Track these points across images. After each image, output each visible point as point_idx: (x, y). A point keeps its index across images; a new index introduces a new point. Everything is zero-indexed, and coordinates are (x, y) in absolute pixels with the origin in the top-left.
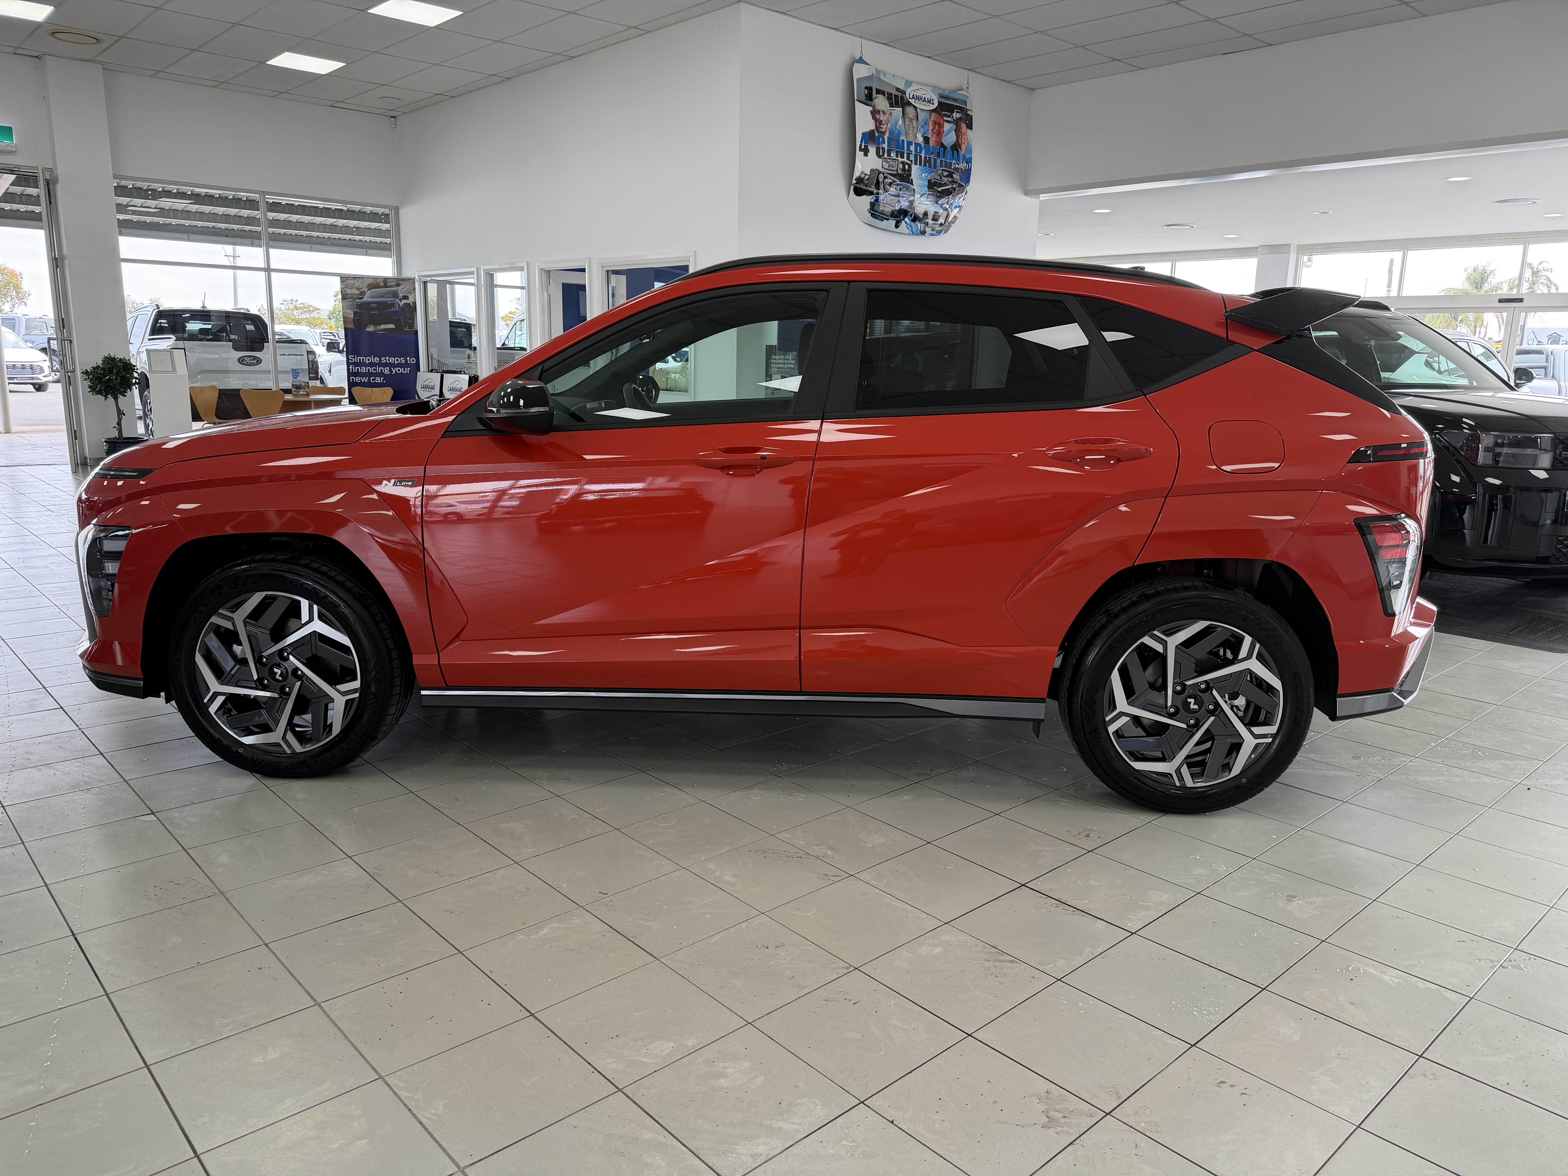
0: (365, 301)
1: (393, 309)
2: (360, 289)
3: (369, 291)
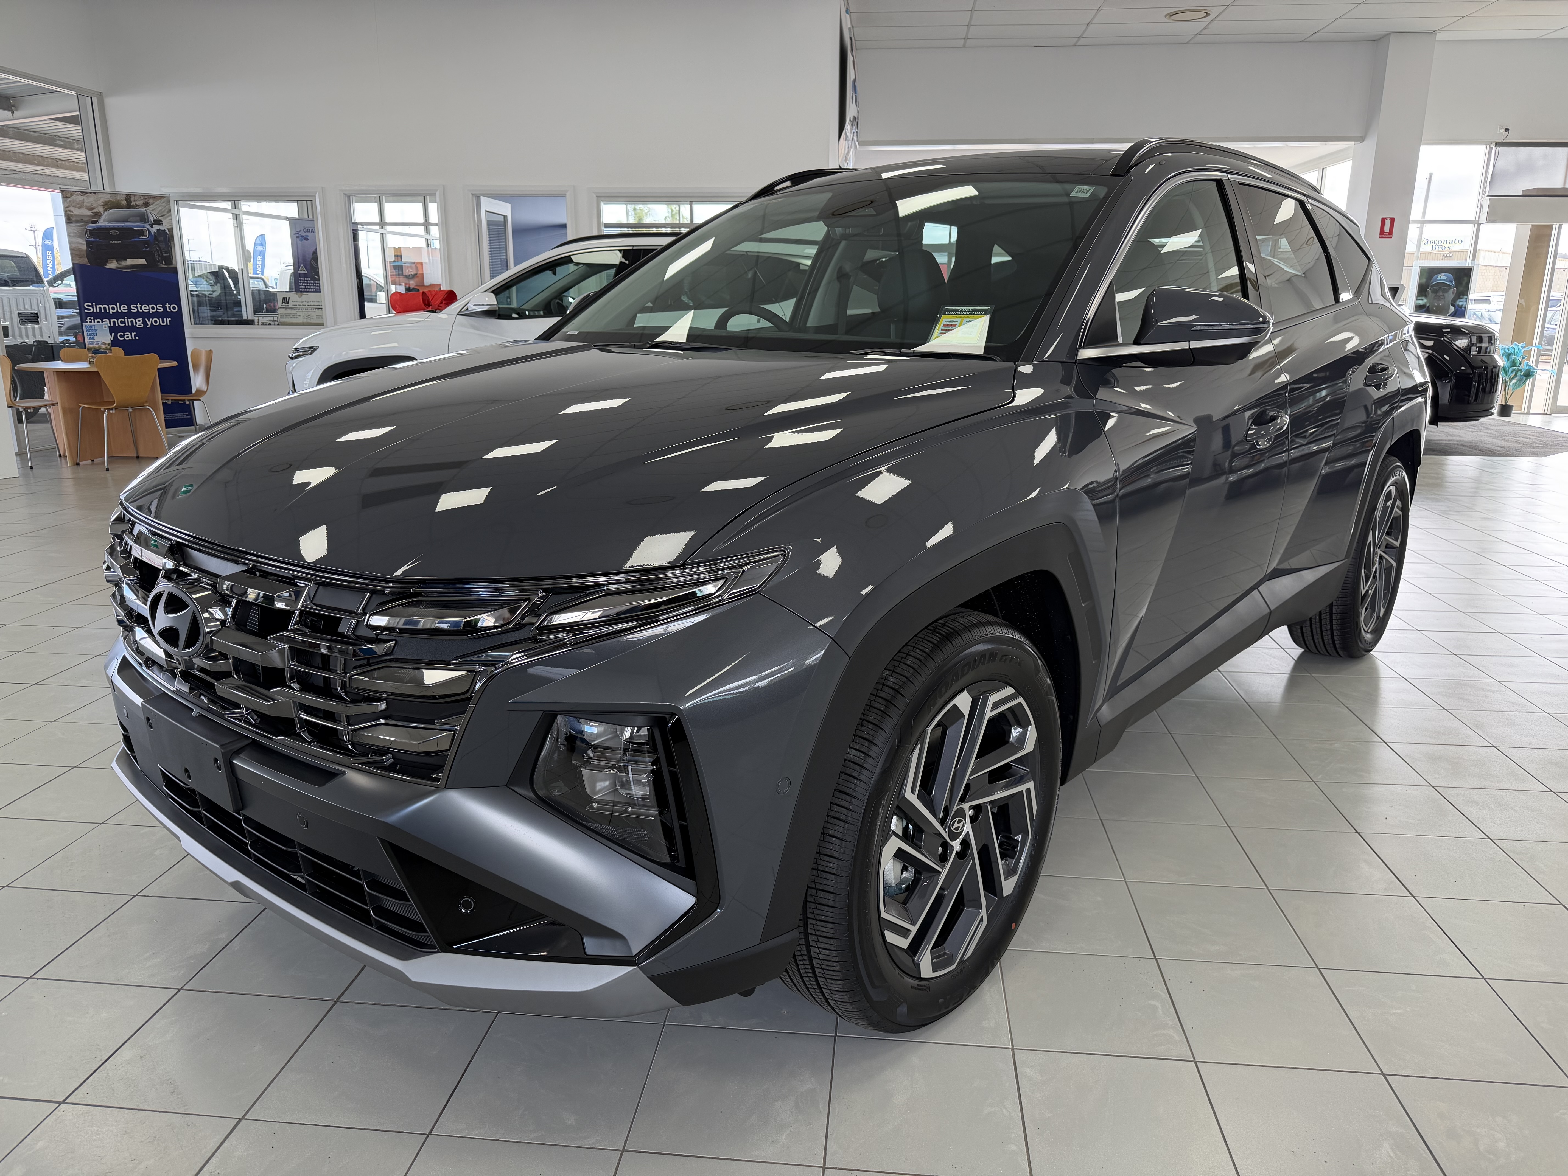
0: (101, 226)
1: (142, 238)
2: (93, 209)
3: (106, 213)
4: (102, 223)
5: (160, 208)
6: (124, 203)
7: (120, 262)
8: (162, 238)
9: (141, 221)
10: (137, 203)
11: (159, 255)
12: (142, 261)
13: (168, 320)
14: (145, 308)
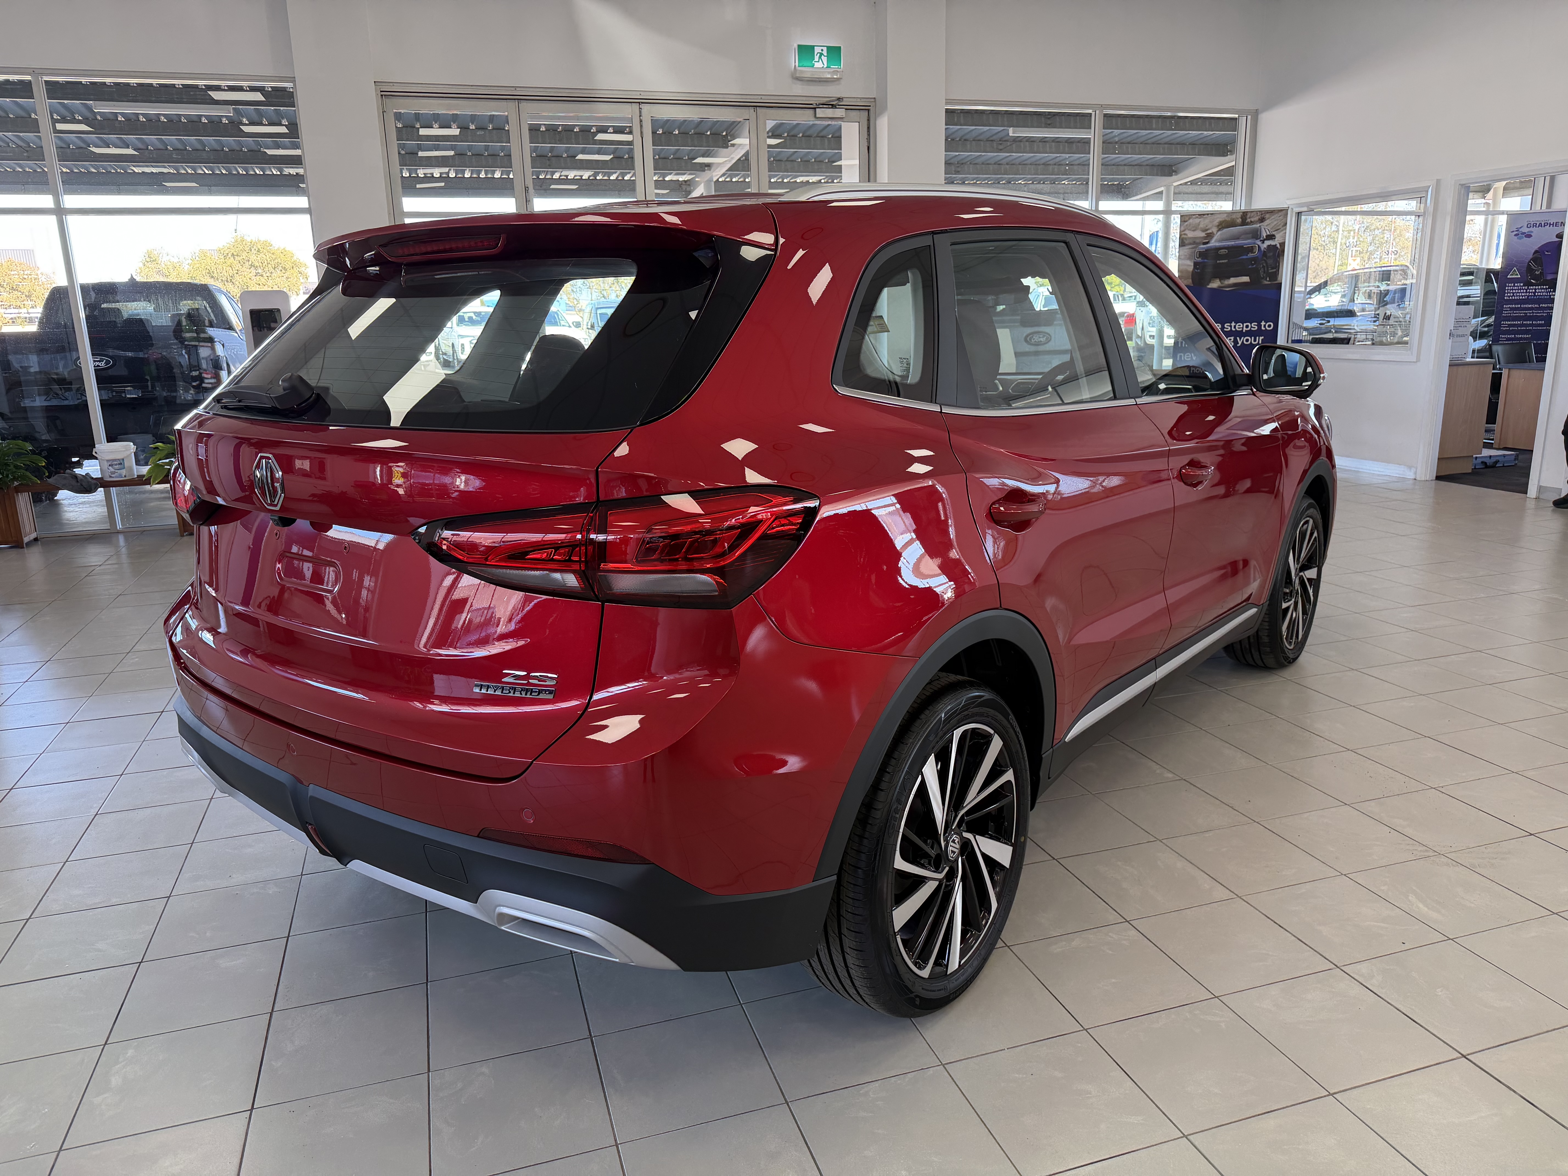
0: (1211, 247)
1: (1250, 255)
2: (1207, 230)
3: (1219, 233)
4: (1214, 243)
5: (1275, 223)
6: (1239, 221)
7: (1222, 281)
8: (1271, 254)
9: (1253, 238)
10: (1252, 220)
11: (1264, 272)
12: (1246, 279)
13: (1261, 338)
14: (1239, 327)
